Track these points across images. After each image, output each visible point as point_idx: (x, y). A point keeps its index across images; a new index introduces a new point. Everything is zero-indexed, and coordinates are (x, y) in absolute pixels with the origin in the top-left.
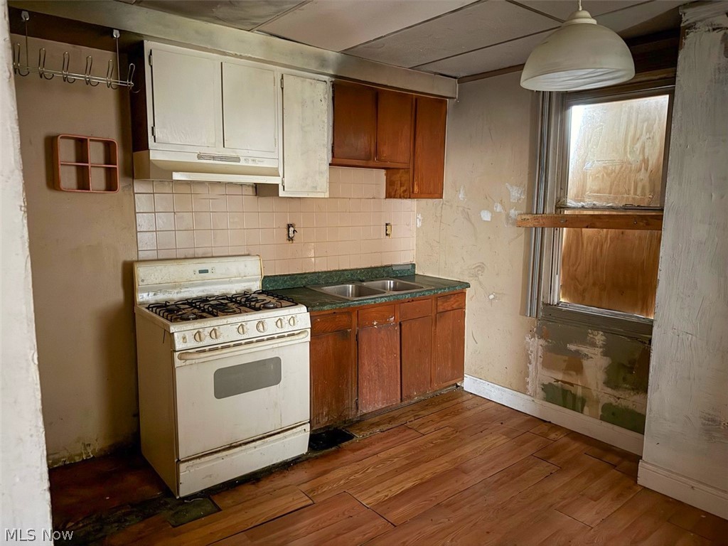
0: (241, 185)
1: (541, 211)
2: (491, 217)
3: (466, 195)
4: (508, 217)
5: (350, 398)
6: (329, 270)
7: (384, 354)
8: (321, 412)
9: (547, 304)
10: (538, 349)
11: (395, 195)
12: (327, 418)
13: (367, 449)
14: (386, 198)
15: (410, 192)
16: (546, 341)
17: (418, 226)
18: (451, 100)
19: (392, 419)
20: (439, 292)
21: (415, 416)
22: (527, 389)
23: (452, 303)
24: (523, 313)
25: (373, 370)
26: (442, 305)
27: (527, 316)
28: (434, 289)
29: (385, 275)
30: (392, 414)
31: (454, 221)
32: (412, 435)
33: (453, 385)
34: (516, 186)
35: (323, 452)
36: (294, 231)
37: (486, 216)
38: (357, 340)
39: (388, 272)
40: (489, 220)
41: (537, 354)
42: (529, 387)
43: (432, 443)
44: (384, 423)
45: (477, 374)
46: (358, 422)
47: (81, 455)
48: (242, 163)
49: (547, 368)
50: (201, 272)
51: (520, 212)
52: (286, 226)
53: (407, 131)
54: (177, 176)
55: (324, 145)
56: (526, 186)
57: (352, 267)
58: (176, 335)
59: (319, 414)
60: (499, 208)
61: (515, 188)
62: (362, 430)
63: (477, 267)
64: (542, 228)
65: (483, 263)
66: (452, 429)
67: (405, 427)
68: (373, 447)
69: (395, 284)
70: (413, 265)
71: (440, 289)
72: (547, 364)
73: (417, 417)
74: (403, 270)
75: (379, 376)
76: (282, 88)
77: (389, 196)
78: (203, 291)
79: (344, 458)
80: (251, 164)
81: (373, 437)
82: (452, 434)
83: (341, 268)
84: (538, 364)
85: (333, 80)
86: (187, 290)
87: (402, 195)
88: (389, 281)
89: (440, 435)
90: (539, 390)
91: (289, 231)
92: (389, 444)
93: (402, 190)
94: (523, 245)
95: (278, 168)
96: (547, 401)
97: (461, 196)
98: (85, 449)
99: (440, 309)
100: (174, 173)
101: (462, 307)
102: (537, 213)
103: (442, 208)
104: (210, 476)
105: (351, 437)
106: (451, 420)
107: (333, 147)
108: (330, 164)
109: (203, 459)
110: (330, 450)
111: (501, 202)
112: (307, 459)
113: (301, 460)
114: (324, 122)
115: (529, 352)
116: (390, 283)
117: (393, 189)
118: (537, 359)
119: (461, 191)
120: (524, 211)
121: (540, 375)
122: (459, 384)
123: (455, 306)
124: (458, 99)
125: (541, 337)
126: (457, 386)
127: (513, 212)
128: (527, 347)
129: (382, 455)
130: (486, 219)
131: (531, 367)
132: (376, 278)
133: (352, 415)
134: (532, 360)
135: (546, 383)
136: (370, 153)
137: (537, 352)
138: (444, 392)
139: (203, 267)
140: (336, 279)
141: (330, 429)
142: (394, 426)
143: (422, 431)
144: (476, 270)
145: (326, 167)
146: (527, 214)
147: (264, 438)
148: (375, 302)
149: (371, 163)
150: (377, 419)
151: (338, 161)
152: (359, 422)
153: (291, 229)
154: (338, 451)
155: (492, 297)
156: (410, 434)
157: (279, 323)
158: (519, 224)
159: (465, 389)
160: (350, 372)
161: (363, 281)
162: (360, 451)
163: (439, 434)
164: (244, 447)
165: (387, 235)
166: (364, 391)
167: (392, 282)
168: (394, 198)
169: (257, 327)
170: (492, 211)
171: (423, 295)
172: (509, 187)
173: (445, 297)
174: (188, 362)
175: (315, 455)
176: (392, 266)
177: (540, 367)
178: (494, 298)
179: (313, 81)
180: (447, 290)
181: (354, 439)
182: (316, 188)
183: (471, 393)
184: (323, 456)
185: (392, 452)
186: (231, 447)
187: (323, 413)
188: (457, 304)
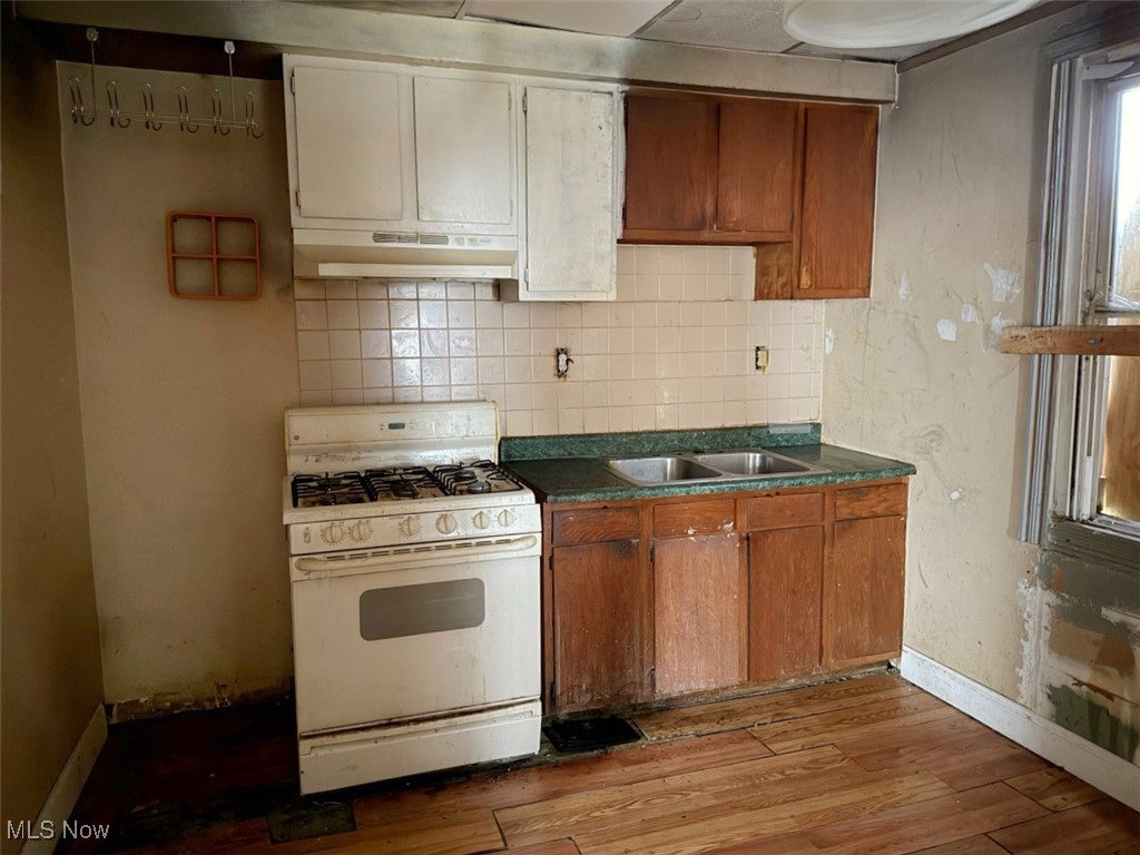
0: (474, 284)
1: (1050, 319)
2: (957, 333)
3: (912, 290)
4: (988, 330)
5: (637, 664)
6: (635, 430)
7: (712, 592)
8: (576, 683)
9: (1062, 518)
10: (1041, 610)
11: (769, 293)
12: (589, 696)
13: (655, 764)
14: (755, 300)
15: (792, 286)
16: (1059, 596)
17: (827, 352)
18: (886, 106)
19: (731, 714)
20: (839, 481)
21: (777, 715)
22: (1018, 692)
23: (872, 503)
24: (1014, 532)
25: (685, 620)
26: (847, 506)
27: (1020, 539)
28: (827, 475)
29: (752, 443)
30: (733, 705)
31: (889, 343)
32: (753, 752)
33: (881, 663)
34: (1004, 268)
35: (574, 755)
36: (568, 360)
37: (947, 331)
38: (652, 560)
39: (758, 438)
40: (954, 339)
41: (1040, 622)
42: (1023, 687)
43: (782, 773)
44: (711, 721)
45: (925, 649)
46: (661, 710)
47: (212, 700)
48: (452, 245)
49: (1060, 653)
50: (392, 426)
51: (1010, 322)
52: (554, 353)
53: (784, 171)
54: (326, 270)
55: (605, 207)
56: (1024, 268)
57: (682, 427)
58: (292, 528)
59: (572, 687)
60: (970, 315)
61: (1001, 272)
62: (661, 728)
63: (930, 433)
64: (1053, 355)
65: (940, 427)
66: (838, 752)
67: (744, 734)
68: (667, 761)
69: (763, 459)
70: (817, 427)
71: (841, 475)
72: (1060, 645)
73: (779, 717)
74: (792, 436)
75: (699, 633)
76: (525, 112)
77: (761, 295)
78: (396, 458)
79: (603, 774)
80: (467, 247)
81: (675, 744)
82: (833, 762)
83: (660, 428)
84: (1041, 642)
85: (627, 88)
86: (369, 454)
87: (780, 293)
88: (751, 455)
89: (809, 758)
90: (1042, 698)
91: (558, 361)
92: (700, 762)
93: (780, 283)
94: (1017, 393)
95: (517, 252)
96: (1058, 723)
97: (902, 291)
98: (219, 692)
99: (844, 513)
100: (320, 265)
101: (897, 515)
102: (1042, 325)
103: (868, 315)
104: (354, 768)
105: (635, 736)
106: (844, 734)
107: (624, 209)
108: (619, 241)
109: (339, 739)
110: (589, 754)
111: (975, 303)
112: (540, 764)
113: (529, 763)
114: (606, 166)
115: (1025, 616)
116: (754, 459)
117: (766, 281)
118: (1040, 632)
119: (903, 281)
120: (1020, 320)
121: (1044, 667)
122: (892, 664)
123: (879, 510)
124: (898, 104)
125: (1048, 586)
126: (890, 666)
127: (998, 323)
128: (1021, 604)
129: (674, 782)
130: (945, 338)
131: (1028, 647)
132: (732, 448)
133: (642, 696)
134: (1030, 633)
135: (1057, 684)
136: (703, 216)
137: (1040, 616)
138: (857, 675)
139: (396, 419)
140: (648, 447)
141: (603, 717)
142: (725, 728)
143: (774, 747)
144: (928, 439)
145: (608, 245)
146: (1023, 326)
147: (453, 716)
148: (688, 493)
149: (706, 235)
150: (699, 710)
151: (635, 234)
152: (663, 711)
153: (563, 358)
154: (598, 759)
155: (955, 495)
156: (749, 749)
157: (478, 520)
158: (1008, 346)
159: (903, 674)
160: (637, 616)
161: (698, 452)
162: (638, 766)
163: (808, 756)
164: (412, 728)
165: (758, 367)
166: (667, 656)
167: (758, 455)
168: (768, 299)
169: (438, 524)
170: (957, 321)
171: (801, 484)
172: (990, 271)
173: (856, 492)
174: (312, 575)
175: (557, 758)
176: (767, 426)
177: (1044, 650)
178: (959, 499)
179: (584, 95)
180: (857, 478)
181: (640, 742)
182: (588, 283)
183: (914, 685)
184: (567, 765)
185: (696, 777)
186: (390, 724)
187: (580, 686)
188: (884, 505)
